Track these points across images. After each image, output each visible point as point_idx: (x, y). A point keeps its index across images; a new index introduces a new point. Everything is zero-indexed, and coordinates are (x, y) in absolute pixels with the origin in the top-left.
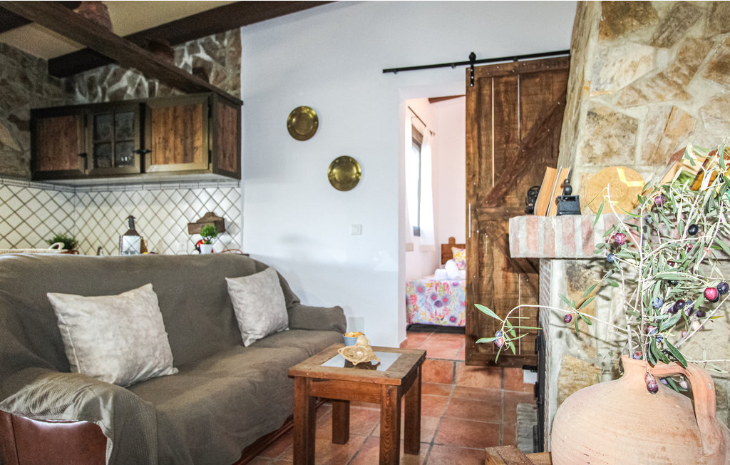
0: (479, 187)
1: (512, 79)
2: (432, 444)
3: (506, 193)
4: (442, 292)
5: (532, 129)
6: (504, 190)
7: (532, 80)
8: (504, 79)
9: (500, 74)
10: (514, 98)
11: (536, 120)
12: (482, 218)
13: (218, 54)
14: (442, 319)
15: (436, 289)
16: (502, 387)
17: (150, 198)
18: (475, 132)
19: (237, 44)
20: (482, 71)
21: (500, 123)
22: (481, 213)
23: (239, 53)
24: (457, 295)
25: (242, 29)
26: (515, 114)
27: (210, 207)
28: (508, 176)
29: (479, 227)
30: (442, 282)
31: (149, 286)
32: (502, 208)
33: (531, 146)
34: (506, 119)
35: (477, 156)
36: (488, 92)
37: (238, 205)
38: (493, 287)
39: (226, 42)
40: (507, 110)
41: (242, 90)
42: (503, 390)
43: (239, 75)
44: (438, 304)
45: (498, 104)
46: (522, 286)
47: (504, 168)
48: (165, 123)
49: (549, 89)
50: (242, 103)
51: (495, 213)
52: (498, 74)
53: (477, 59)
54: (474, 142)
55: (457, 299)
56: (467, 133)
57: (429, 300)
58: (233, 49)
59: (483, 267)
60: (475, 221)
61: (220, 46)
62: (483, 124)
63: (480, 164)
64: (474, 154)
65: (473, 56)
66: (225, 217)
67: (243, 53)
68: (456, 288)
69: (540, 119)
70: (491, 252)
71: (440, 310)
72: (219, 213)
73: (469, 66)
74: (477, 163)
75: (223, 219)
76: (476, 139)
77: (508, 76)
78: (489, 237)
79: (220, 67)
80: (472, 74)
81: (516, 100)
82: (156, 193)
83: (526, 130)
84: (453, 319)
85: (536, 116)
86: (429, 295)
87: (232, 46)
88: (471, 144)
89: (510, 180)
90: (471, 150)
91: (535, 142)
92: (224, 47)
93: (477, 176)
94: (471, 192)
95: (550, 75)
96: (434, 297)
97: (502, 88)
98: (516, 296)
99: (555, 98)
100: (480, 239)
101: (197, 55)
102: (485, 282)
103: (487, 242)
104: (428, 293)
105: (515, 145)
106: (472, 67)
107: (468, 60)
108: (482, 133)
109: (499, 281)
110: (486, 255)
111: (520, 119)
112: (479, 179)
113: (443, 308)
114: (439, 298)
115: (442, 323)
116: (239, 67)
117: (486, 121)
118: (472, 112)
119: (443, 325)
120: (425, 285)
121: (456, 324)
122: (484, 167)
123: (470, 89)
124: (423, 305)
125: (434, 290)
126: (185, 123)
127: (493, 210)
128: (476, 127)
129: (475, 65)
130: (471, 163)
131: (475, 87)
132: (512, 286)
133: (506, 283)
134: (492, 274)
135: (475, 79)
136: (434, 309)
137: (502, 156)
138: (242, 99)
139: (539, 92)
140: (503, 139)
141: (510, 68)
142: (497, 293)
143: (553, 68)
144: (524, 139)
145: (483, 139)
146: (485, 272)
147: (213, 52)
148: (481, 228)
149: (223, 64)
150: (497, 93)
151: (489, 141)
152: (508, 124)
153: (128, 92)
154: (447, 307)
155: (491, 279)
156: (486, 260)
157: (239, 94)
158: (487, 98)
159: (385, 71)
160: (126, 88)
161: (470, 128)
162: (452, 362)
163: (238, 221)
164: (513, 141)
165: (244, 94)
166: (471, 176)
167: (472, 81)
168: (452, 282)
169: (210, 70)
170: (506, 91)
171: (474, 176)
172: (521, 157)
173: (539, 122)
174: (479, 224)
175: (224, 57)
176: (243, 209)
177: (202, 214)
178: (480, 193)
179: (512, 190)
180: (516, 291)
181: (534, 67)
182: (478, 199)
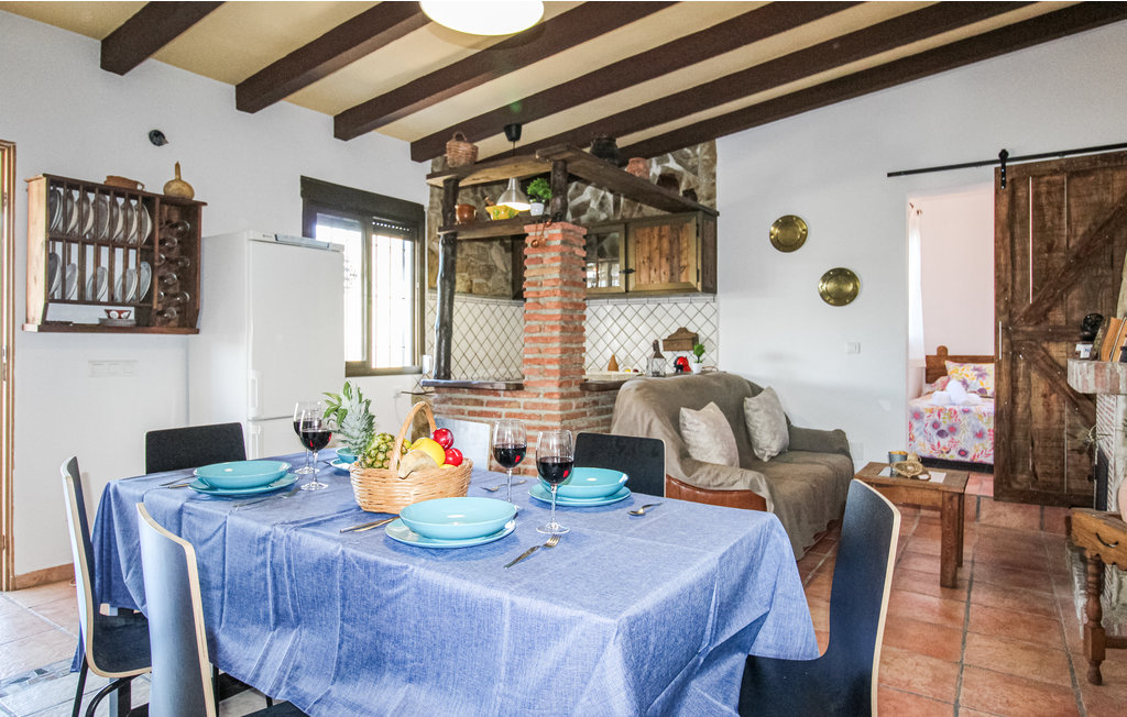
0: (1012, 302)
1: (1056, 178)
2: (973, 562)
3: (1049, 310)
4: (947, 420)
5: (1084, 234)
6: (1046, 306)
7: (1084, 179)
8: (1046, 178)
9: (1041, 173)
10: (1059, 199)
11: (1090, 225)
12: (1016, 338)
13: (690, 163)
14: (948, 452)
15: (939, 415)
16: (1042, 528)
17: (616, 313)
18: (1008, 240)
19: (713, 152)
20: (1016, 170)
21: (1040, 229)
22: (1016, 332)
23: (715, 161)
24: (969, 424)
25: (717, 140)
26: (1061, 218)
27: (683, 322)
28: (1052, 290)
29: (1012, 347)
30: (948, 408)
31: (712, 404)
32: (1043, 326)
33: (1082, 256)
34: (1049, 224)
35: (1010, 267)
36: (1025, 194)
37: (713, 320)
38: (1030, 414)
39: (698, 150)
40: (1050, 213)
41: (718, 200)
42: (1042, 533)
43: (714, 184)
44: (941, 434)
45: (1038, 208)
46: (1069, 415)
47: (1045, 280)
48: (650, 243)
49: (1108, 188)
50: (718, 214)
51: (1034, 331)
52: (1037, 174)
53: (1010, 156)
54: (1006, 253)
55: (969, 429)
56: (996, 242)
57: (929, 429)
58: (707, 157)
59: (1018, 392)
60: (1007, 340)
61: (692, 155)
62: (1018, 230)
63: (1013, 276)
64: (1006, 265)
65: (1004, 155)
66: (699, 333)
67: (718, 161)
68: (967, 416)
69: (1095, 224)
70: (1028, 377)
71: (945, 442)
72: (692, 329)
73: (999, 165)
74: (1009, 275)
75: (697, 335)
76: (1008, 248)
77: (1051, 175)
78: (1025, 359)
79: (691, 176)
80: (1004, 175)
81: (1062, 203)
82: (623, 308)
83: (1075, 237)
84: (963, 453)
85: (1089, 221)
86: (930, 423)
87: (705, 154)
88: (1003, 256)
89: (1054, 294)
90: (1002, 261)
91: (1088, 250)
92: (697, 156)
93: (1010, 288)
94: (1002, 307)
95: (1110, 172)
96: (935, 425)
97: (1043, 188)
98: (1061, 426)
99: (1116, 199)
100: (1013, 361)
101: (666, 165)
102: (1019, 410)
103: (1022, 365)
104: (928, 420)
105: (1062, 254)
106: (1004, 167)
107: (998, 158)
108: (1016, 241)
109: (1038, 408)
110: (1021, 379)
111: (1068, 224)
112: (1013, 293)
113: (949, 438)
114: (943, 427)
115: (947, 457)
116: (714, 176)
117: (1021, 227)
118: (1003, 217)
119: (949, 459)
120: (922, 410)
121: (968, 459)
122: (1018, 279)
123: (1000, 192)
124: (921, 434)
125: (937, 417)
126: (671, 243)
127: (1030, 329)
128: (1008, 234)
129: (1007, 164)
130: (1003, 275)
131: (1007, 189)
132: (1056, 415)
133: (1048, 411)
134: (1029, 400)
135: (1008, 180)
136: (936, 439)
137: (1044, 266)
138: (718, 209)
139: (1094, 192)
140: (1045, 247)
141: (1054, 166)
142: (1036, 422)
143: (1113, 164)
144: (1073, 247)
145: (1017, 247)
146: (1021, 400)
147: (684, 161)
148: (1015, 349)
149: (696, 173)
150: (1037, 195)
151: (1025, 251)
152: (1051, 229)
153: (591, 205)
154: (955, 438)
155: (1028, 406)
156: (1021, 384)
157: (714, 205)
158: (1023, 201)
159: (890, 175)
160: (589, 202)
161: (1000, 235)
162: (976, 498)
163: (713, 337)
164: (1058, 249)
165: (720, 204)
166: (1002, 290)
167: (1004, 183)
168: (961, 408)
169: (681, 179)
170: (1049, 193)
171: (1006, 290)
172: (1068, 268)
173: (1093, 227)
174: (1012, 345)
175: (697, 166)
176: (718, 323)
177: (673, 330)
178: (1014, 309)
179: (1057, 306)
180: (1062, 421)
181: (1087, 164)
182: (1010, 316)
